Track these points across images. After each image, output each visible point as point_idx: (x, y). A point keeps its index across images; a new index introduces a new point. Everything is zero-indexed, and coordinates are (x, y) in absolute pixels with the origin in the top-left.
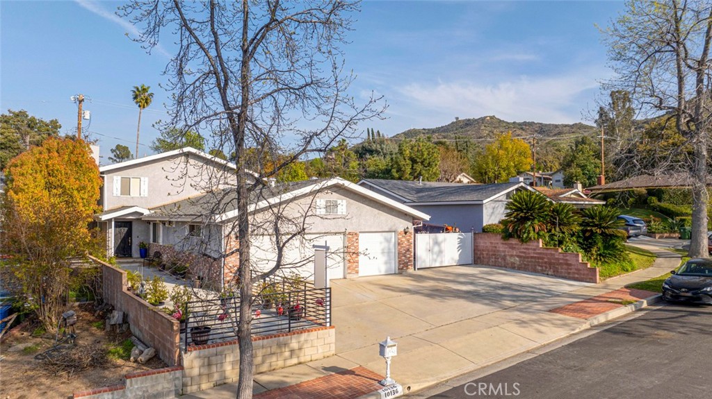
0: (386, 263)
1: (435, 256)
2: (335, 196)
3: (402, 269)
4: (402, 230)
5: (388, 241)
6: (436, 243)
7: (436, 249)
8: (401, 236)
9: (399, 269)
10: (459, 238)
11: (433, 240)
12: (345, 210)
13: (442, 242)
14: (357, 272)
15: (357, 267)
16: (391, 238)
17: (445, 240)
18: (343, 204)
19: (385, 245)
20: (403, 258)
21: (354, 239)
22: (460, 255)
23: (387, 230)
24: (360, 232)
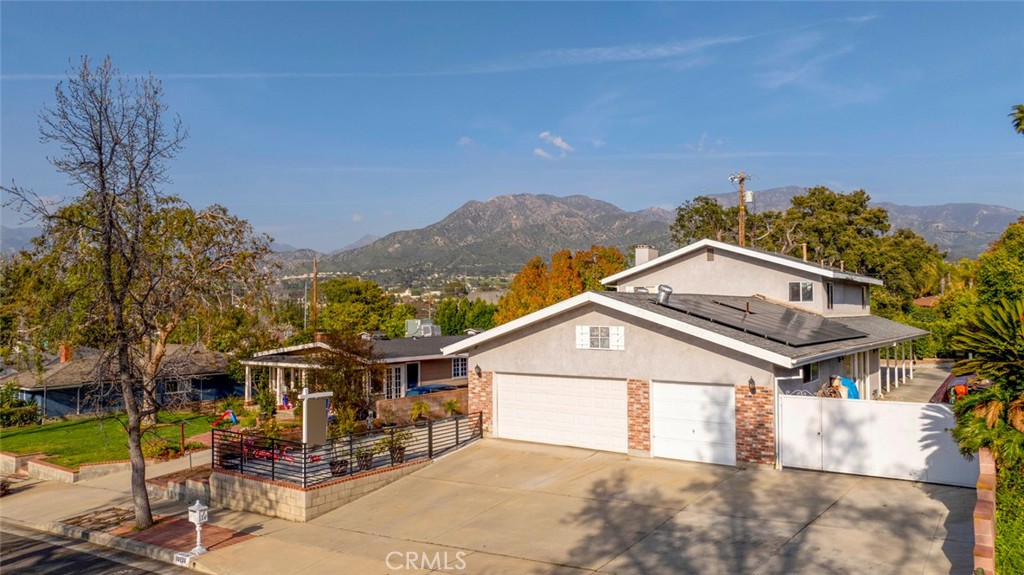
0: (714, 444)
1: (837, 452)
2: (604, 320)
3: (746, 460)
4: (746, 384)
5: (720, 403)
6: (840, 421)
7: (841, 435)
8: (743, 396)
9: (738, 459)
10: (926, 417)
11: (832, 414)
12: (622, 342)
13: (861, 422)
14: (647, 448)
15: (647, 439)
16: (727, 398)
17: (872, 418)
18: (618, 333)
19: (713, 410)
20: (749, 439)
21: (640, 392)
22: (929, 460)
23: (708, 382)
24: (654, 381)
